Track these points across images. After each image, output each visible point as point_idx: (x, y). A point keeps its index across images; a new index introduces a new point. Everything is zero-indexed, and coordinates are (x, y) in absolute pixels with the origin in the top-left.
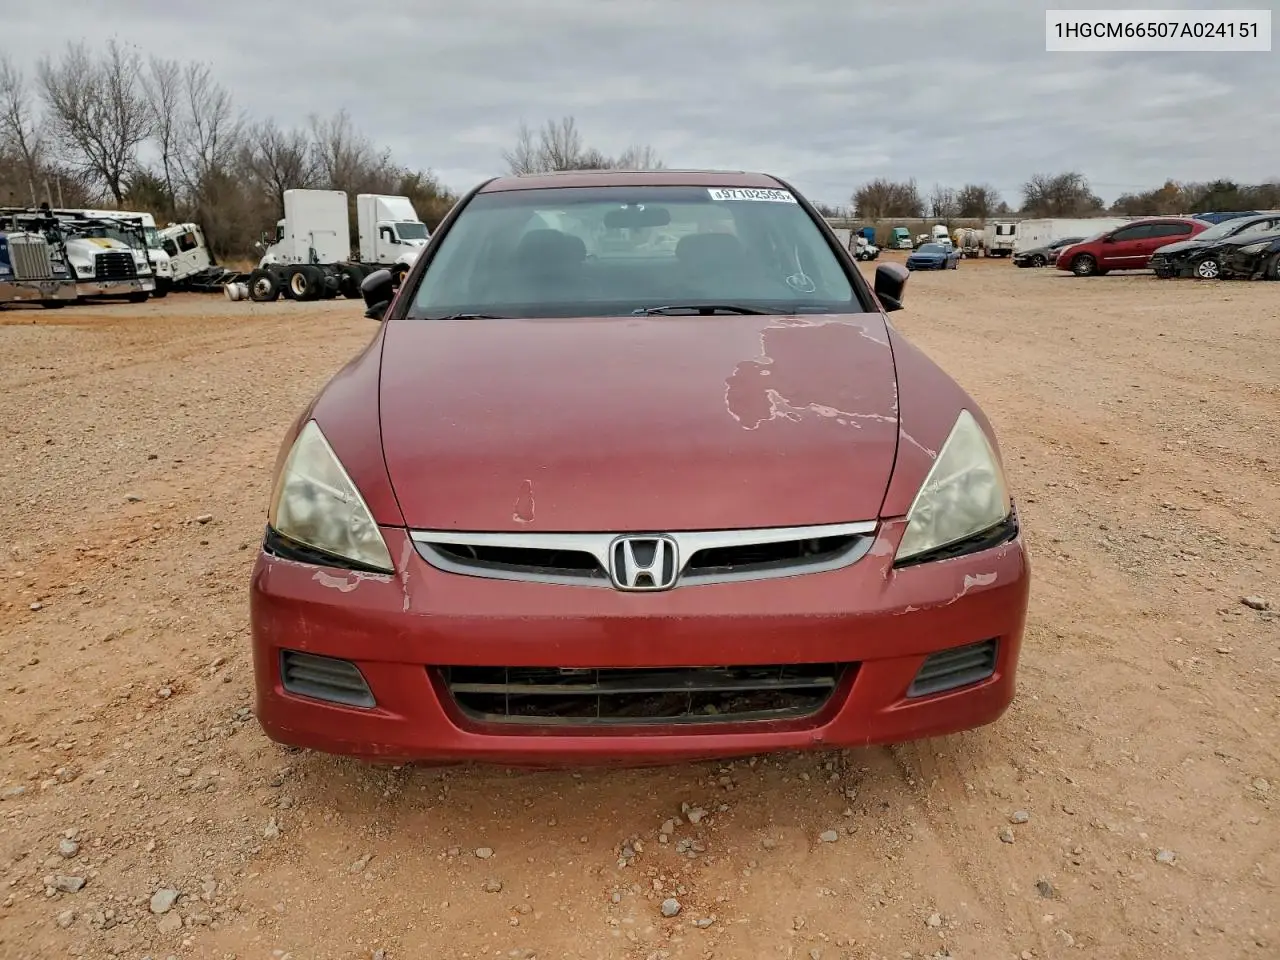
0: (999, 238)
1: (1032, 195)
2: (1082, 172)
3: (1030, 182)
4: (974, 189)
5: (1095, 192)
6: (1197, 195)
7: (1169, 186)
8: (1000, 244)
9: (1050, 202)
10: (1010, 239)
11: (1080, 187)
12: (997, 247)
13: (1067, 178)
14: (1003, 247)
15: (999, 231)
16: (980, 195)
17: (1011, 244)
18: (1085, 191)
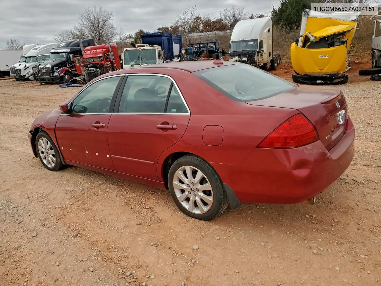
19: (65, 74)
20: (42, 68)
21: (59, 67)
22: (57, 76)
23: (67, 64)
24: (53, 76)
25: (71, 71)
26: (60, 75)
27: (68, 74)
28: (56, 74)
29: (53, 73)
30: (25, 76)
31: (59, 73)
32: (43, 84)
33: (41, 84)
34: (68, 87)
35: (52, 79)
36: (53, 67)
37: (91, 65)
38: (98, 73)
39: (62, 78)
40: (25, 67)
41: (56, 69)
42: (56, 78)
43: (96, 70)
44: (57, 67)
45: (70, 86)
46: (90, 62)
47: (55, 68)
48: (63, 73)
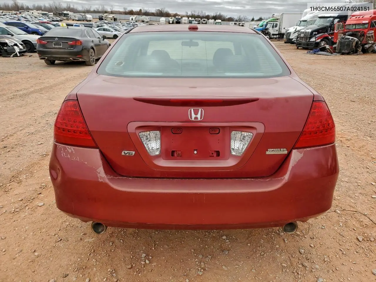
19: (322, 41)
20: (303, 32)
21: (318, 33)
22: (313, 42)
23: (329, 30)
24: (309, 41)
25: (330, 37)
26: (316, 41)
27: (325, 41)
28: (313, 39)
29: (310, 38)
30: (292, 39)
31: (316, 39)
32: (299, 48)
33: (298, 48)
34: (315, 54)
35: (308, 45)
36: (312, 32)
37: (350, 33)
38: (352, 43)
39: (317, 44)
40: (295, 30)
41: (315, 35)
42: (311, 44)
43: (352, 39)
44: (317, 33)
45: (316, 53)
46: (351, 30)
47: (314, 33)
48: (320, 39)
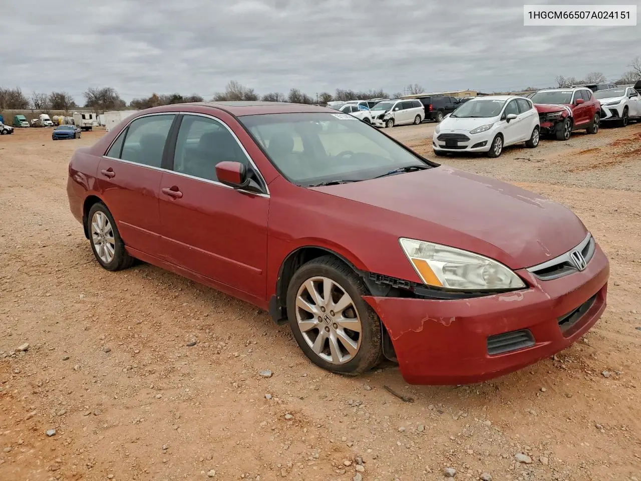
0: (84, 121)
1: (90, 99)
2: (115, 88)
3: (87, 91)
4: (58, 94)
5: (122, 98)
6: (166, 100)
7: (154, 95)
8: (85, 124)
9: (101, 102)
10: (90, 121)
11: (114, 95)
12: (84, 125)
13: (106, 90)
14: (87, 125)
15: (84, 117)
16: (62, 97)
17: (92, 124)
18: (117, 97)
